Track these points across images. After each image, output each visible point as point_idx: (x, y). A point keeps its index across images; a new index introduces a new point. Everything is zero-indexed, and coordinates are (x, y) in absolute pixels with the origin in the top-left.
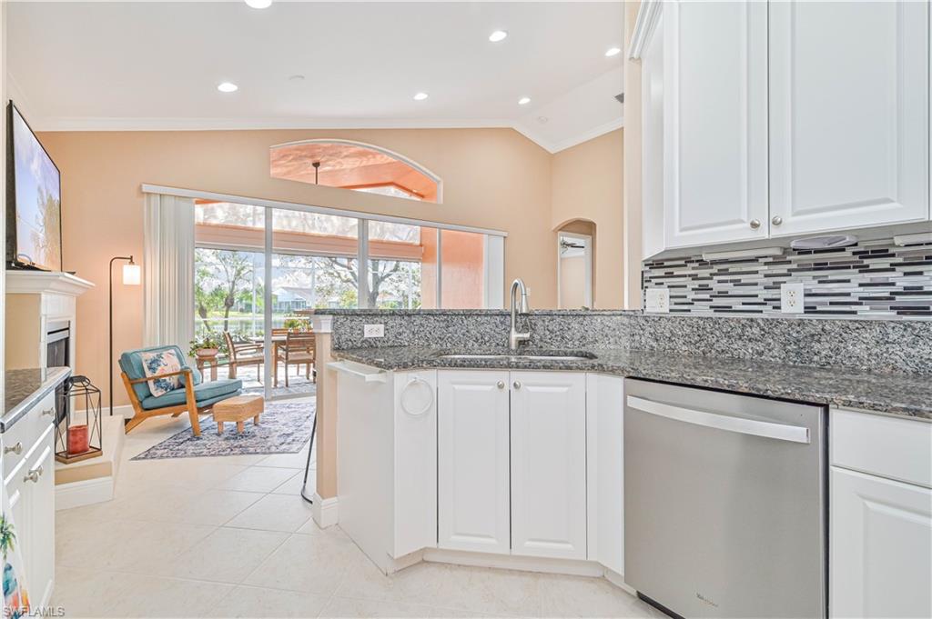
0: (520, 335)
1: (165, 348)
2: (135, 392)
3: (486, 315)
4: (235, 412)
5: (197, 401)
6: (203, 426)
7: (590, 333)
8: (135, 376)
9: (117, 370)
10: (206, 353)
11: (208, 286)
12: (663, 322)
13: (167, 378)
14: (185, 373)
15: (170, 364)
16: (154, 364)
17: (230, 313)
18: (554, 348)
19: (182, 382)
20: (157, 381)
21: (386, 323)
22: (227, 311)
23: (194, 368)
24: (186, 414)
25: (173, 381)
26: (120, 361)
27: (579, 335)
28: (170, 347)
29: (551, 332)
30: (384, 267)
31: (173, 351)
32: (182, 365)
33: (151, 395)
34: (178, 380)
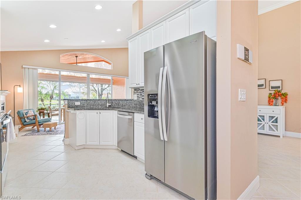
0: (109, 104)
1: (30, 110)
2: (21, 121)
3: (103, 100)
4: (49, 126)
5: (39, 123)
6: (40, 130)
7: (124, 104)
8: (21, 116)
9: (16, 115)
10: (41, 111)
11: (44, 92)
12: (136, 102)
13: (30, 117)
14: (35, 116)
15: (31, 113)
16: (26, 113)
17: (52, 101)
18: (117, 107)
19: (35, 118)
20: (27, 118)
21: (81, 102)
22: (51, 100)
23: (38, 115)
24: (36, 127)
25: (32, 118)
26: (17, 113)
27: (122, 104)
28: (31, 109)
29: (116, 104)
30: (105, 86)
31: (32, 110)
32: (34, 113)
33: (26, 121)
34: (33, 118)
